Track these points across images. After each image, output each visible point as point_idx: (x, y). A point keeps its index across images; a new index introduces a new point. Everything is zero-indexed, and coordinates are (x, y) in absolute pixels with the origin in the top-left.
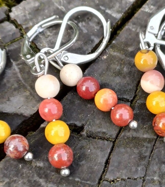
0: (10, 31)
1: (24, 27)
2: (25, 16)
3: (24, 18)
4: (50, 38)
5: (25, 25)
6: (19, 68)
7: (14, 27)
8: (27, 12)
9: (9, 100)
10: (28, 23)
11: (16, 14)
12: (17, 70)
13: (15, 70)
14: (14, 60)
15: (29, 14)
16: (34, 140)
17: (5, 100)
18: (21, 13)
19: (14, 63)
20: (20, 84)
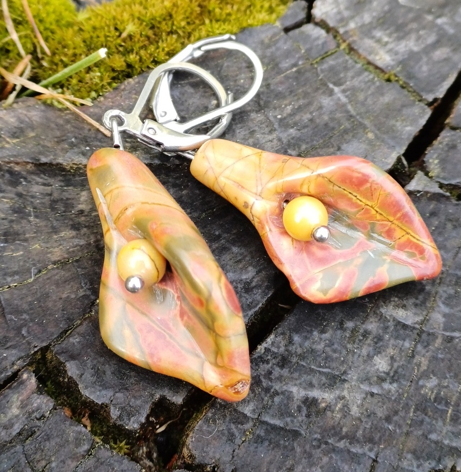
0: (318, 38)
1: (341, 31)
2: (339, 13)
3: (339, 17)
4: (390, 46)
5: (343, 26)
6: (347, 97)
7: (323, 32)
8: (342, 7)
9: (339, 149)
10: (347, 24)
11: (324, 10)
12: (344, 100)
13: (339, 99)
14: (335, 84)
15: (347, 8)
17: (332, 150)
18: (332, 9)
19: (336, 89)
20: (353, 122)
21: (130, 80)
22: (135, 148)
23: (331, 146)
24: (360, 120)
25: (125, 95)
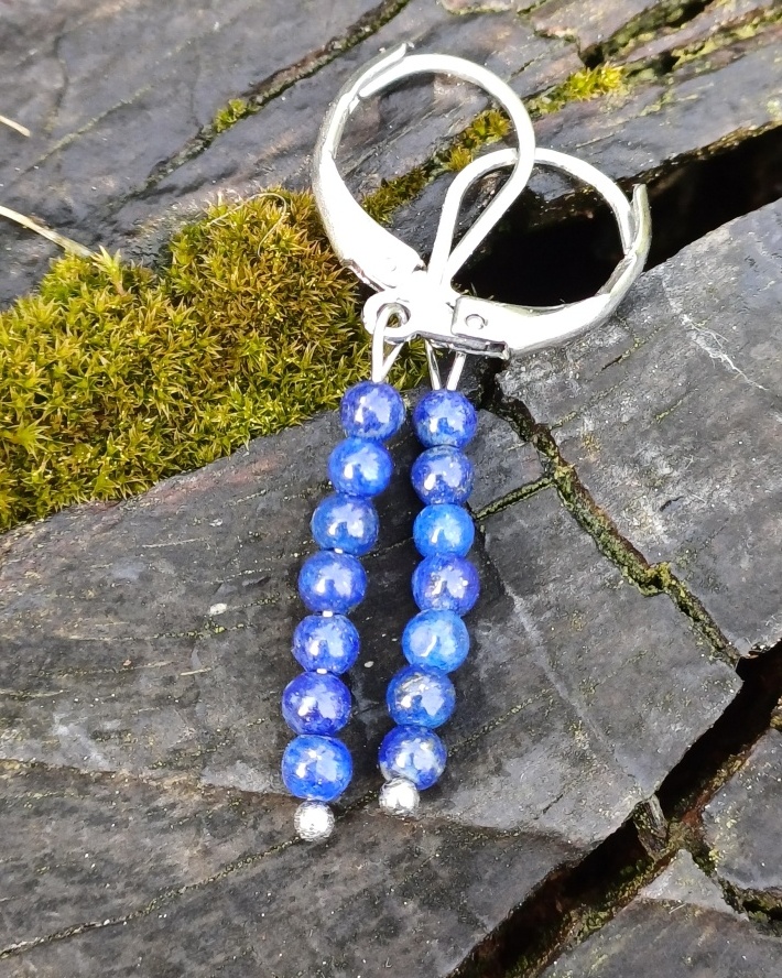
1: (559, 437)
2: (562, 387)
4: (670, 492)
5: (565, 427)
6: (541, 626)
7: (513, 436)
9: (498, 770)
10: (577, 421)
12: (533, 634)
13: (521, 631)
14: (519, 589)
16: (604, 957)
17: (481, 770)
18: (547, 376)
19: (519, 602)
20: (545, 696)
21: (29, 527)
22: (10, 717)
23: (480, 760)
24: (564, 694)
25: (9, 567)
